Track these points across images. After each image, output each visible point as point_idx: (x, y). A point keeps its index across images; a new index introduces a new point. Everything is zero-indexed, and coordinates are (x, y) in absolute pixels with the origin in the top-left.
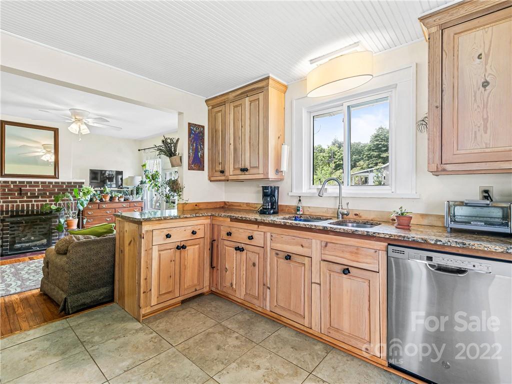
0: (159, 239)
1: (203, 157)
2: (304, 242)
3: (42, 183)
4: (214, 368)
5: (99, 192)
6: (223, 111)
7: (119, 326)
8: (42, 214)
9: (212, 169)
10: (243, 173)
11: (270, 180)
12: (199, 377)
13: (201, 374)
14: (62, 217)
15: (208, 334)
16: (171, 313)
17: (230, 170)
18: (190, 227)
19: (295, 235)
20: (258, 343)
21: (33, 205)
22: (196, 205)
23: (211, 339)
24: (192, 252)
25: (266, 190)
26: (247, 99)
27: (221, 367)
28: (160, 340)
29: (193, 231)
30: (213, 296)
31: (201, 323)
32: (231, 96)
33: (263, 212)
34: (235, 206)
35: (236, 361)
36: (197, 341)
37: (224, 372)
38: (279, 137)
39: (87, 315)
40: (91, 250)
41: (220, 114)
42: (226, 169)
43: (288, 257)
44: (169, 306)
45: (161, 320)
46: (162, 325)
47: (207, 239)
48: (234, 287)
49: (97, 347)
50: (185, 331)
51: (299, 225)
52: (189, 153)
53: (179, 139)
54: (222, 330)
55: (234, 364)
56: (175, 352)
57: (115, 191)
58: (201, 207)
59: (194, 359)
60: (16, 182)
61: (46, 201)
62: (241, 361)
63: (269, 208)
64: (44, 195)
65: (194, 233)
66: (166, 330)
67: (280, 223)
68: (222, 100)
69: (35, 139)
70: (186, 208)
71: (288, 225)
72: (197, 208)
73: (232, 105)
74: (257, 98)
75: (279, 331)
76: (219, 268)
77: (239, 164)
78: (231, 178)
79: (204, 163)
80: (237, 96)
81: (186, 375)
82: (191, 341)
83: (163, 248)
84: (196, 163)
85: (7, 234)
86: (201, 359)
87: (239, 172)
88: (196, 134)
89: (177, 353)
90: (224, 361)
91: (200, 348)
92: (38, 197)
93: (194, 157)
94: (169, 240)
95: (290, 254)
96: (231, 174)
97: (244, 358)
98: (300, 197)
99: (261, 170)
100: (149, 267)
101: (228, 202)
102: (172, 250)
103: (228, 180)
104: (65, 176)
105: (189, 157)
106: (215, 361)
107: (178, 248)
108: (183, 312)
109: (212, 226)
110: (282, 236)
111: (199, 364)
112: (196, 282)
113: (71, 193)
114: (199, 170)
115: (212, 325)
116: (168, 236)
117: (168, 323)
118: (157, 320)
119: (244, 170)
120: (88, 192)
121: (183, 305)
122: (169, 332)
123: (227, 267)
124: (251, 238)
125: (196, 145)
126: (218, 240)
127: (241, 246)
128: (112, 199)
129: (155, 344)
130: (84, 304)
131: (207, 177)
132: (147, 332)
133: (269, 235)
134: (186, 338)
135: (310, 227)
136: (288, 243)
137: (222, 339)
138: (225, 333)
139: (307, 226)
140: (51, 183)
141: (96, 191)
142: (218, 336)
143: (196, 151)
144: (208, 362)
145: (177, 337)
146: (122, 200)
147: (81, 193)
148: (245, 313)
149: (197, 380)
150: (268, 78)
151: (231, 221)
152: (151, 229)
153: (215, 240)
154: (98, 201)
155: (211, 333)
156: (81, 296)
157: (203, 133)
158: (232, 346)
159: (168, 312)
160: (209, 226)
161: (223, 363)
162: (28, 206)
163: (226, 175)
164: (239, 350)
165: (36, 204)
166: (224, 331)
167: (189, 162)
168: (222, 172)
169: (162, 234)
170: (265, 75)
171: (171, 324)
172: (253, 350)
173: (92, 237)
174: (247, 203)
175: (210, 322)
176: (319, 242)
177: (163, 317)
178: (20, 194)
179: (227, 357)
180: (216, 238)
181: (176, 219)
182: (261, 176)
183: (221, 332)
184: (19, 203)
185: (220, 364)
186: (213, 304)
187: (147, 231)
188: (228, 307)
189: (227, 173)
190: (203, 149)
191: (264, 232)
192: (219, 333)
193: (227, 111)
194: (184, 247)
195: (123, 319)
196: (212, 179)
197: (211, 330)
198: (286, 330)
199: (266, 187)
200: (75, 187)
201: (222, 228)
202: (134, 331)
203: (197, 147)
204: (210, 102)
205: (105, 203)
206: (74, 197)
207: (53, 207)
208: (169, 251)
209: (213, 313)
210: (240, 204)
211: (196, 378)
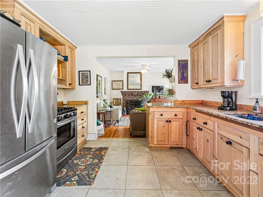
0: (157, 115)
1: (187, 76)
2: (243, 135)
3: (137, 91)
4: (165, 186)
5: (154, 95)
6: (197, 49)
7: (142, 147)
8: (137, 102)
9: (192, 82)
10: (208, 83)
11: (227, 86)
12: (156, 185)
13: (158, 185)
14: (143, 103)
15: (173, 168)
16: (163, 151)
17: (202, 82)
18: (174, 112)
19: (235, 128)
20: (199, 189)
21: (135, 99)
22: (183, 102)
23: (173, 171)
24: (175, 125)
25: (224, 93)
26: (210, 37)
27: (169, 188)
28: (152, 160)
29: (175, 114)
30: (187, 151)
31: (173, 161)
32: (201, 39)
33: (222, 108)
34: (208, 103)
35: (178, 191)
36: (166, 169)
37: (169, 192)
38: (237, 56)
39: (136, 139)
40: (138, 116)
41: (196, 51)
42: (199, 82)
43: (229, 143)
44: (163, 147)
45: (157, 152)
46: (156, 154)
47: (185, 119)
48: (198, 150)
49: (132, 152)
50: (164, 162)
51: (237, 121)
52: (178, 75)
53: (173, 69)
54: (182, 170)
55: (177, 191)
56: (154, 168)
57: (160, 94)
58: (186, 102)
59: (159, 176)
60: (131, 91)
61: (138, 97)
62: (182, 192)
63: (226, 106)
64: (138, 96)
65: (176, 115)
66: (156, 157)
67: (222, 117)
68: (197, 43)
69: (137, 77)
70: (177, 102)
71: (228, 119)
72: (183, 103)
73: (202, 43)
74: (217, 34)
75: (220, 192)
76: (191, 137)
77: (206, 78)
78: (202, 86)
79: (188, 79)
80: (205, 37)
81: (152, 181)
82: (163, 167)
83: (159, 120)
84: (183, 79)
85: (129, 107)
86: (163, 178)
87: (206, 83)
88: (183, 65)
89: (155, 169)
90: (173, 186)
91: (165, 173)
92: (136, 96)
93: (182, 77)
94: (162, 117)
95: (231, 141)
96: (202, 84)
97: (185, 192)
98: (258, 99)
99: (219, 80)
100: (153, 127)
101: (205, 101)
102: (164, 122)
103: (201, 88)
104: (144, 89)
105: (179, 77)
106: (168, 183)
107: (167, 121)
108: (168, 153)
109: (187, 113)
110: (226, 126)
111: (160, 180)
112: (177, 140)
113: (145, 95)
114: (185, 83)
115: (178, 165)
116: (162, 115)
117: (159, 155)
118: (156, 151)
119: (209, 81)
120: (151, 95)
121: (170, 149)
122: (157, 158)
123: (194, 137)
124: (205, 123)
125: (183, 70)
126: (190, 121)
127: (201, 127)
128: (159, 97)
129: (149, 161)
130: (136, 135)
131: (190, 87)
132: (149, 154)
133: (216, 124)
134: (162, 165)
135: (246, 124)
136: (229, 132)
137: (179, 175)
138: (183, 173)
139: (244, 123)
140: (139, 91)
141: (153, 94)
142: (178, 172)
143: (183, 74)
144: (165, 181)
145: (159, 162)
146: (163, 98)
147: (149, 95)
148: (202, 169)
149: (155, 186)
150: (223, 18)
151: (196, 112)
152: (153, 110)
153: (189, 121)
154: (154, 98)
155: (175, 169)
156: (136, 132)
157: (187, 64)
158: (182, 181)
159: (162, 150)
160: (186, 113)
161: (171, 187)
162: (134, 99)
163: (199, 85)
164: (184, 186)
165: (136, 98)
166: (183, 171)
167: (178, 80)
168: (197, 83)
169: (159, 113)
170: (220, 16)
171: (160, 155)
172: (193, 191)
173: (140, 111)
174: (216, 102)
175: (178, 163)
176: (257, 138)
177: (159, 151)
178: (132, 95)
179: (175, 186)
180: (189, 120)
181: (166, 107)
182: (220, 85)
183: (181, 171)
184: (132, 98)
185: (170, 187)
186: (186, 155)
187: (152, 112)
188: (193, 160)
189: (199, 84)
190: (187, 72)
191: (214, 122)
192: (179, 171)
193: (200, 48)
194: (170, 121)
195: (145, 146)
196: (193, 88)
197: (176, 167)
198: (228, 195)
199: (223, 92)
200: (146, 93)
201: (191, 114)
202: (145, 152)
203: (183, 72)
204: (190, 46)
205: (157, 99)
206: (146, 96)
207: (140, 100)
208: (163, 122)
209: (182, 160)
210: (211, 102)
211: (155, 185)
